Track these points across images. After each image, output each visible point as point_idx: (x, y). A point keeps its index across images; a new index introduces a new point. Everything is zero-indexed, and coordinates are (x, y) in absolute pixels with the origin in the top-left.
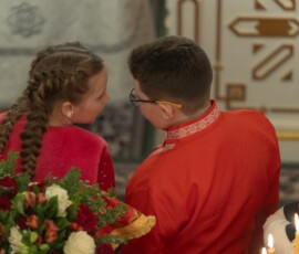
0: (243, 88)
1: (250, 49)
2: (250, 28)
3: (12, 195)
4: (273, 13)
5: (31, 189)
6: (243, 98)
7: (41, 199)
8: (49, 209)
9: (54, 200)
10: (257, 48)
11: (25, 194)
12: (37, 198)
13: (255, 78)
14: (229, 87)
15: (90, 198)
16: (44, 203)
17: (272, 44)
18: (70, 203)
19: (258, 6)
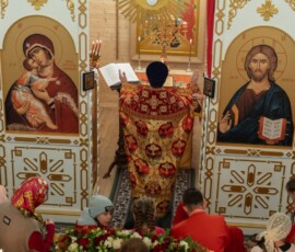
0: (225, 208)
1: (228, 196)
2: (228, 188)
3: (169, 244)
4: (236, 184)
5: (175, 242)
6: (224, 212)
9: (184, 247)
10: (230, 196)
17: (235, 194)
19: (232, 182)
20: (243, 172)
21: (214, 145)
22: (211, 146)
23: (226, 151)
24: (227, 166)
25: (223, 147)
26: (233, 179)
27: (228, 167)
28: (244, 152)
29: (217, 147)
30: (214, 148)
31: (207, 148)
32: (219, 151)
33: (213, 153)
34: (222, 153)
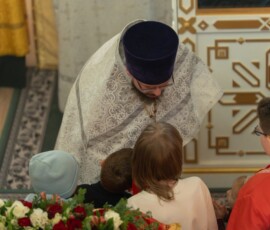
0: (227, 139)
1: (231, 113)
2: (230, 99)
3: (82, 218)
4: (245, 88)
5: (95, 214)
6: (227, 147)
7: (102, 220)
8: (107, 227)
9: (111, 221)
10: (235, 113)
11: (91, 217)
12: (99, 220)
13: (234, 132)
14: (218, 139)
15: (134, 219)
16: (104, 223)
18: (122, 222)
19: (235, 85)
20: (257, 65)
21: (193, 14)
22: (187, 18)
23: (219, 25)
24: (223, 54)
25: (211, 18)
26: (239, 81)
27: (227, 57)
28: (255, 24)
29: (200, 18)
30: (193, 20)
31: (180, 20)
32: (203, 25)
33: (193, 31)
34: (211, 29)
